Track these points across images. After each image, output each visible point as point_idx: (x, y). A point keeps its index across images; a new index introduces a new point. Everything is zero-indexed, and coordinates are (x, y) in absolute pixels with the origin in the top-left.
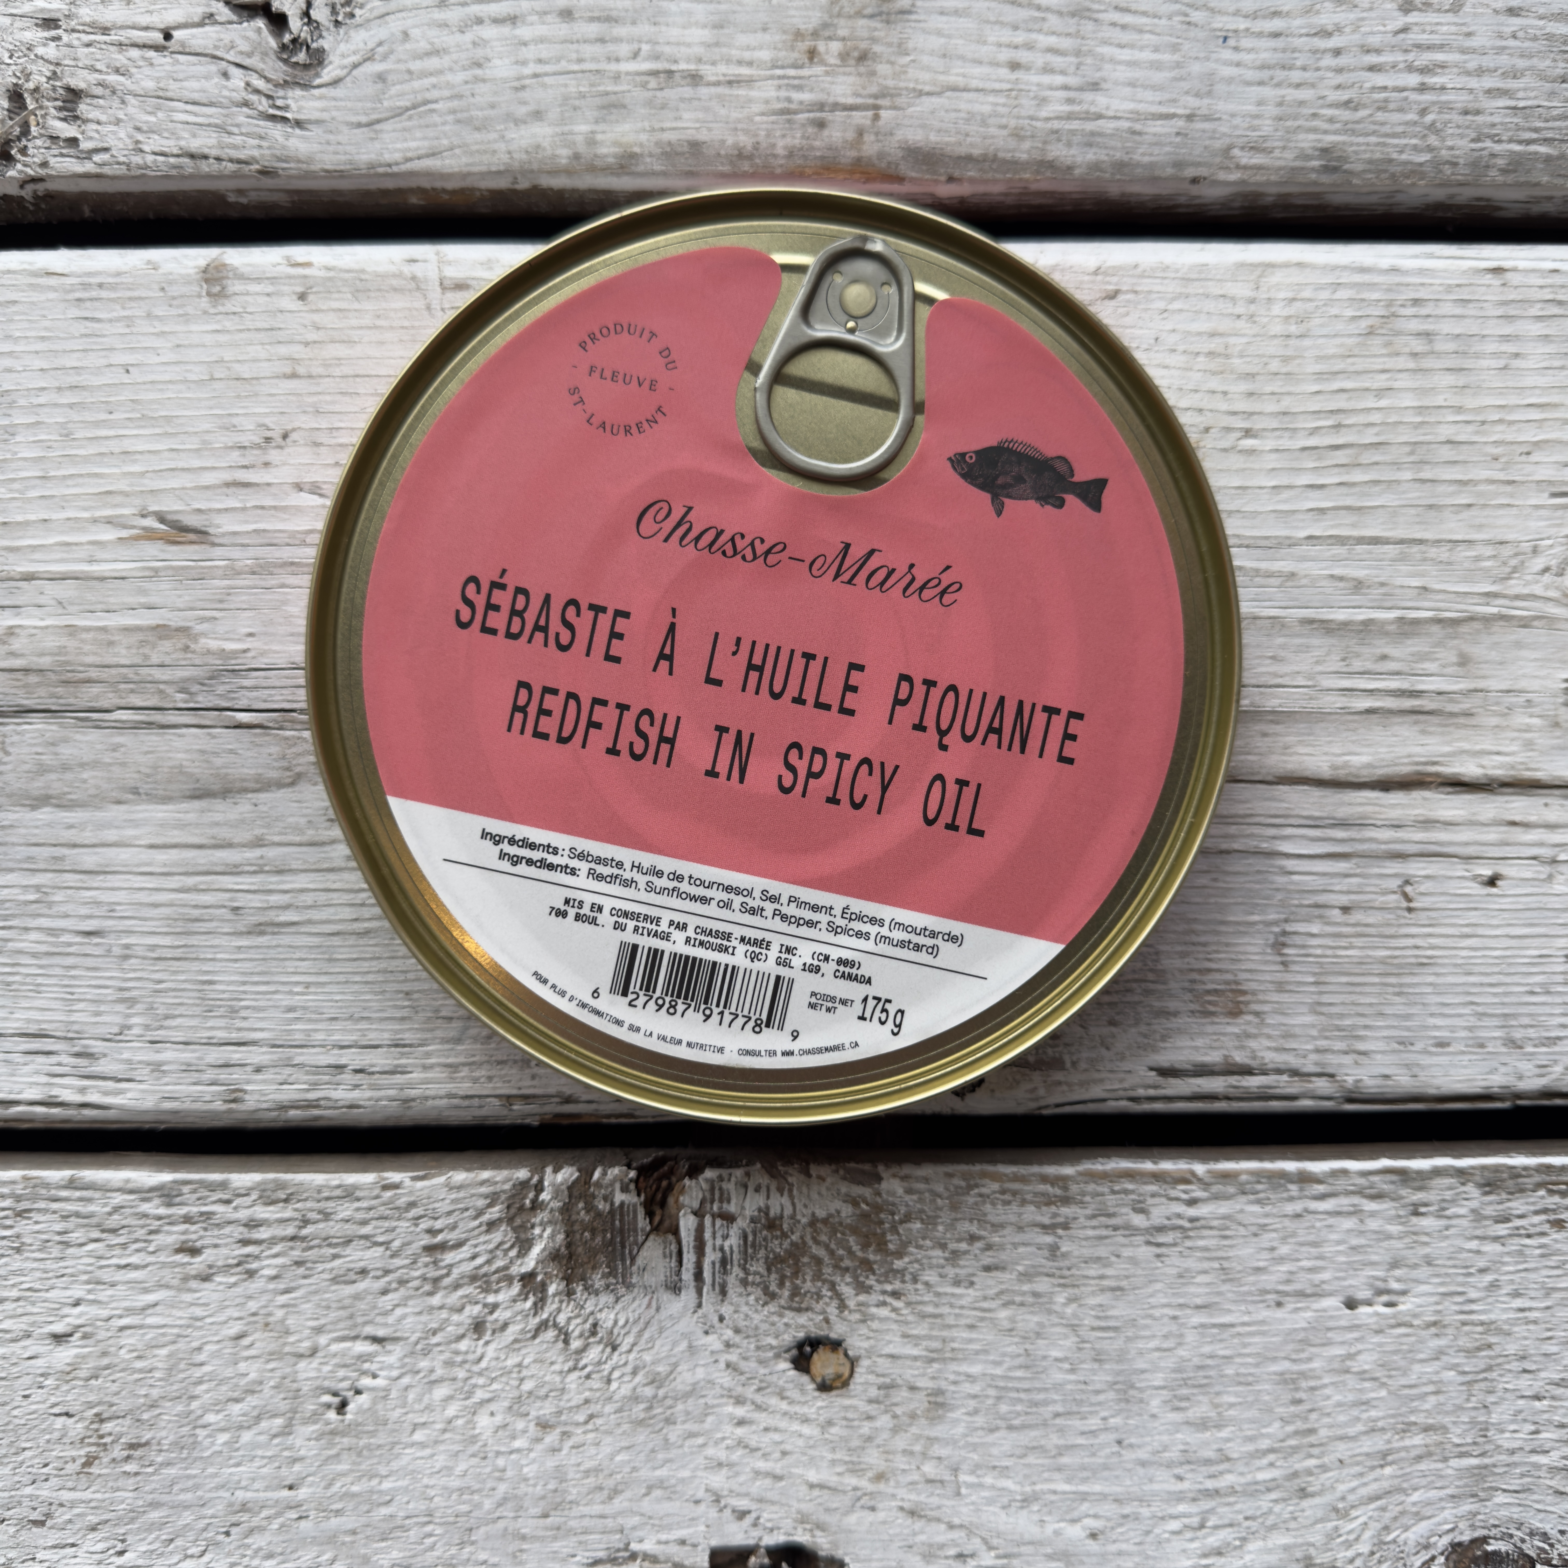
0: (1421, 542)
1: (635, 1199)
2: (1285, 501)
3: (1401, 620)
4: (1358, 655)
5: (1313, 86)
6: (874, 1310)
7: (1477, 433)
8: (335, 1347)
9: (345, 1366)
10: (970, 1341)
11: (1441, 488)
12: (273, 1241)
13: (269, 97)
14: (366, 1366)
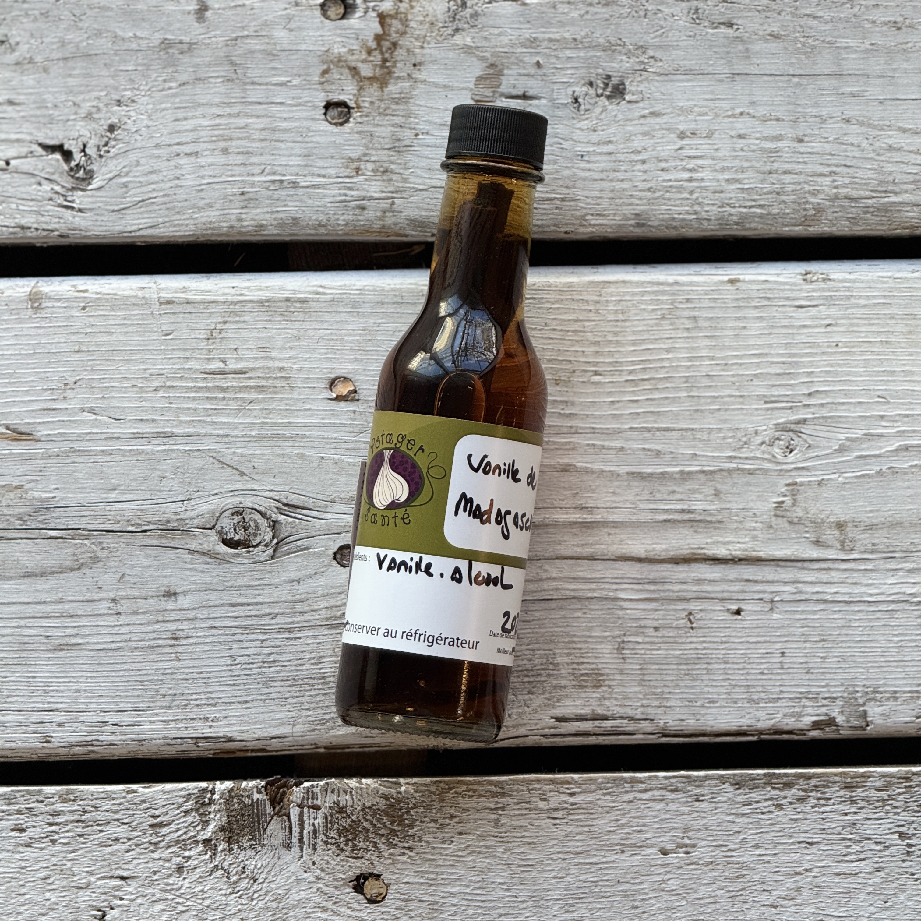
0: (693, 429)
1: (265, 797)
2: (616, 409)
3: (682, 472)
4: (659, 491)
5: (631, 180)
6: (399, 858)
7: (723, 370)
8: (99, 883)
9: (105, 893)
10: (452, 874)
11: (703, 400)
12: (66, 823)
13: (63, 195)
14: (117, 893)
